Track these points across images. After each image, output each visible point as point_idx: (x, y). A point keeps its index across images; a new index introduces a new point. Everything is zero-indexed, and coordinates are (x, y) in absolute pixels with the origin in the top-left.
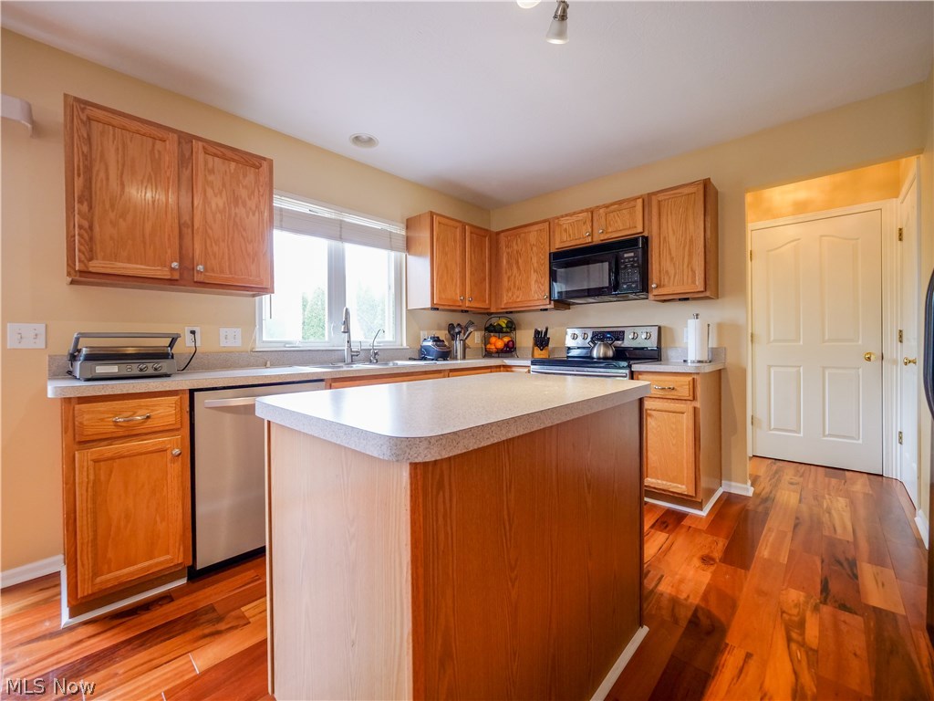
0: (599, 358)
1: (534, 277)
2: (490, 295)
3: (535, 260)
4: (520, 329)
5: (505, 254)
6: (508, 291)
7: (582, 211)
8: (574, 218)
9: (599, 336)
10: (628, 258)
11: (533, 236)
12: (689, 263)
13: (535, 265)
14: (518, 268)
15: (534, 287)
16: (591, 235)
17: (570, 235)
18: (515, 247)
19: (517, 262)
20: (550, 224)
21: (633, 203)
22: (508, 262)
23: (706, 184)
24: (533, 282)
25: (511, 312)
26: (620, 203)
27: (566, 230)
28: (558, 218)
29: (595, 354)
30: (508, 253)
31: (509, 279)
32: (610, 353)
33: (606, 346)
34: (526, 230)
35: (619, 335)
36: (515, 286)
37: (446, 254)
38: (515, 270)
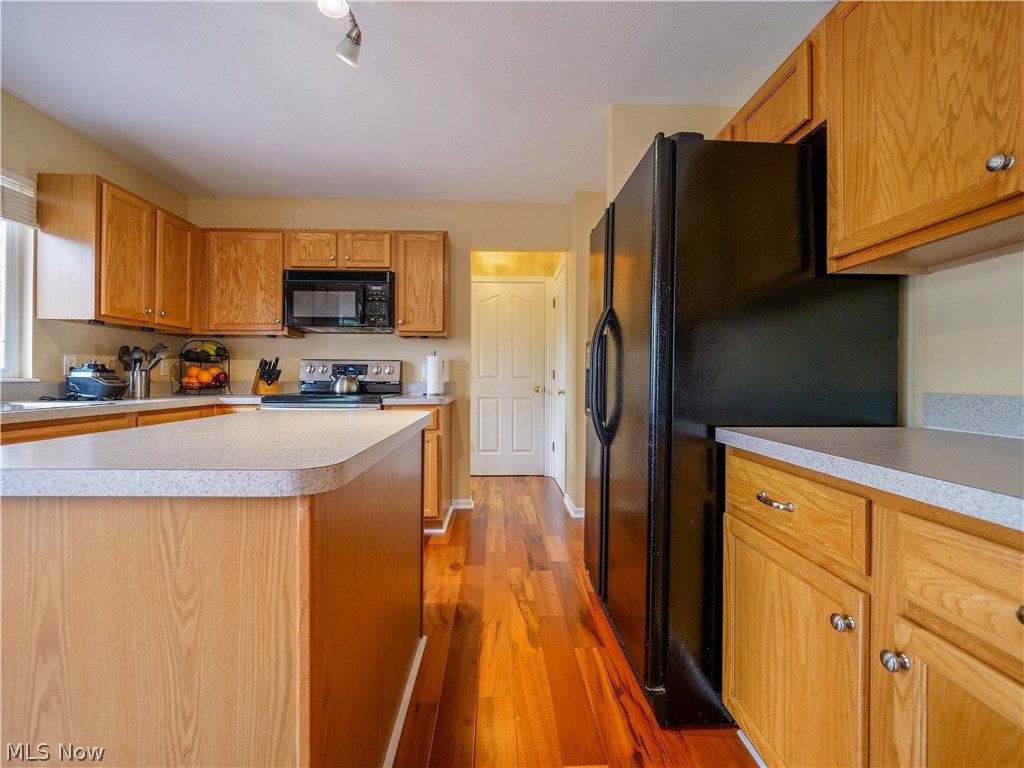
0: (342, 393)
1: (260, 295)
2: (191, 311)
3: (262, 275)
4: (234, 358)
5: (216, 261)
6: (222, 307)
7: (325, 231)
8: (316, 236)
9: (340, 370)
10: (375, 291)
11: (260, 243)
12: (431, 304)
13: (263, 281)
14: (237, 280)
15: (260, 307)
16: (336, 259)
17: (310, 255)
18: (233, 253)
19: (236, 274)
20: (286, 237)
21: (380, 237)
22: (221, 271)
23: (445, 235)
24: (259, 302)
25: (222, 336)
26: (368, 232)
27: (304, 247)
28: (295, 232)
29: (338, 389)
30: (221, 260)
31: (222, 292)
32: (354, 388)
33: (351, 380)
34: (250, 236)
35: (362, 369)
36: (231, 302)
37: (124, 245)
38: (232, 282)
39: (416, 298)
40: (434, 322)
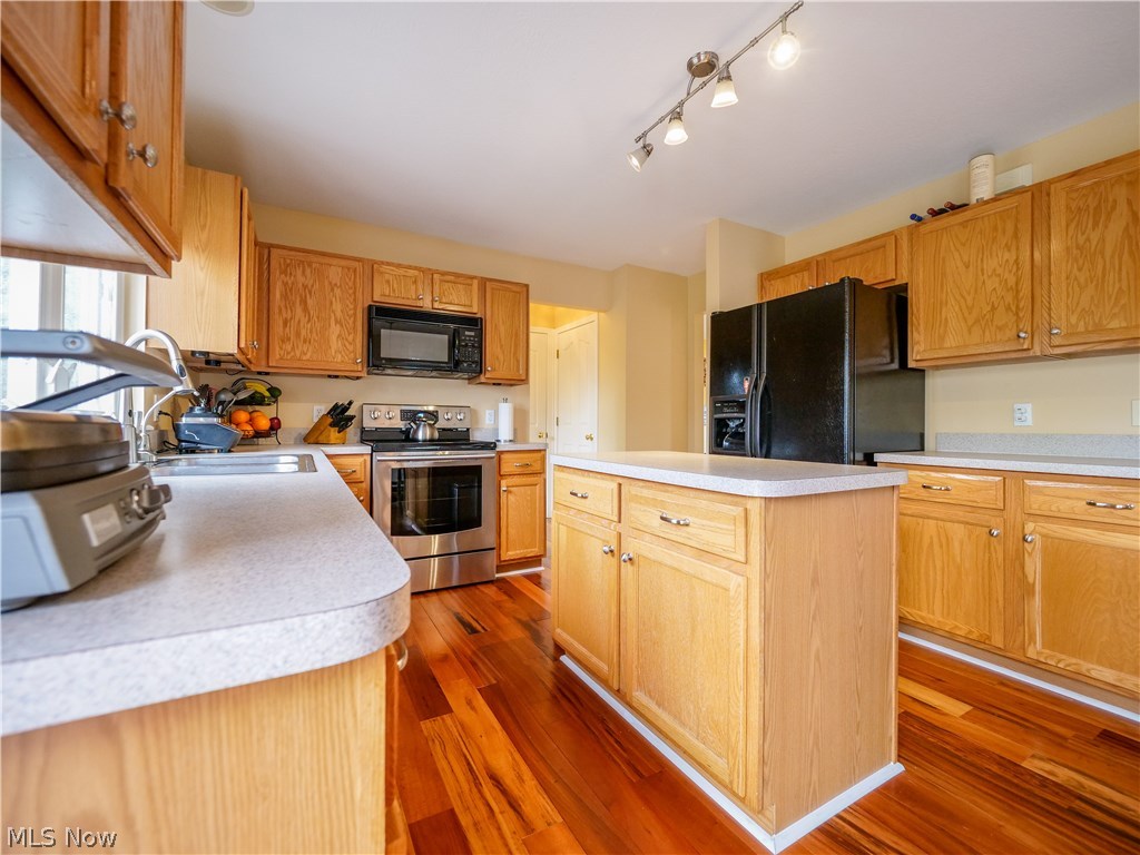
0: (427, 440)
1: (335, 330)
3: (337, 307)
5: (279, 284)
6: (285, 340)
7: (410, 267)
8: (402, 271)
10: (469, 336)
11: (334, 273)
12: (515, 354)
13: (339, 314)
14: (306, 310)
15: (335, 343)
17: (394, 291)
18: (301, 279)
19: (304, 302)
20: (371, 268)
21: (469, 281)
22: (285, 297)
23: (527, 288)
24: (334, 338)
26: (457, 275)
27: (388, 282)
30: (285, 284)
31: (285, 323)
33: (430, 426)
34: (323, 260)
36: (298, 334)
38: (299, 311)
39: (501, 346)
40: (518, 371)
